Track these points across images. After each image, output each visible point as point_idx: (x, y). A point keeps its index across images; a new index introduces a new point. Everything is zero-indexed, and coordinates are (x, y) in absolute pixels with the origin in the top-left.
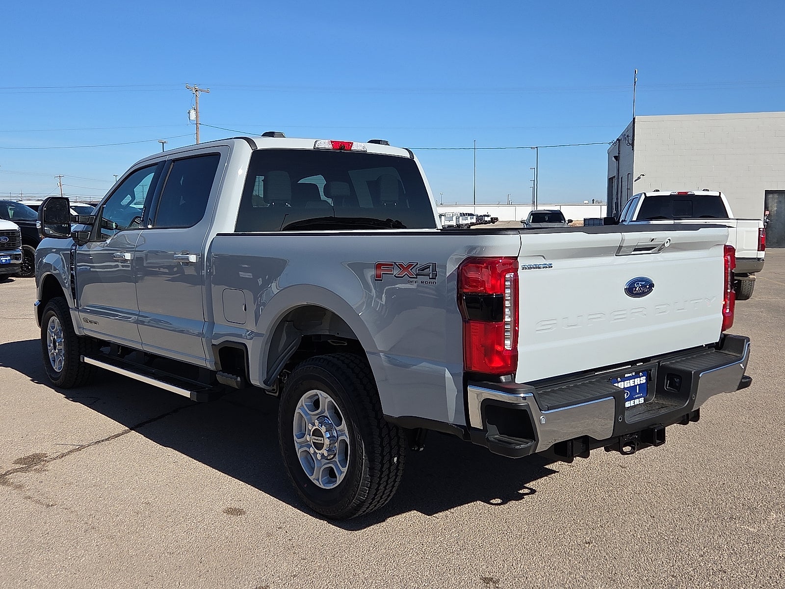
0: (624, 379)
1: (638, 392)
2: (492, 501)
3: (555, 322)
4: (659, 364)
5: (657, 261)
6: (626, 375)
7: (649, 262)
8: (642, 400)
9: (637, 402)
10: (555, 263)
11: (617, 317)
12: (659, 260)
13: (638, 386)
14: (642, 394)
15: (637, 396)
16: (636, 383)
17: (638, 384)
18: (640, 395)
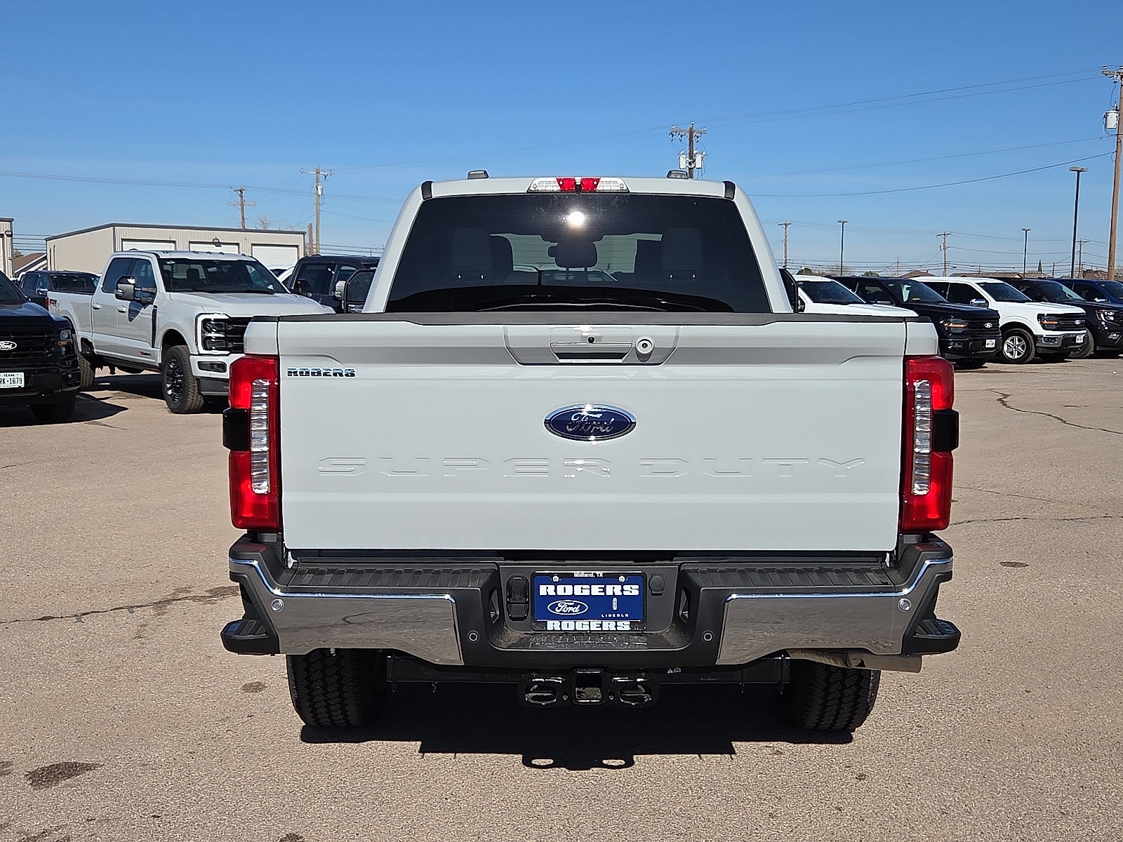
0: (567, 580)
1: (615, 608)
2: (533, 762)
3: (361, 462)
4: (679, 568)
6: (577, 575)
7: (625, 380)
8: (624, 626)
9: (609, 625)
10: (358, 369)
11: (519, 469)
13: (615, 599)
14: (627, 615)
15: (610, 616)
16: (609, 592)
17: (614, 596)
18: (618, 615)
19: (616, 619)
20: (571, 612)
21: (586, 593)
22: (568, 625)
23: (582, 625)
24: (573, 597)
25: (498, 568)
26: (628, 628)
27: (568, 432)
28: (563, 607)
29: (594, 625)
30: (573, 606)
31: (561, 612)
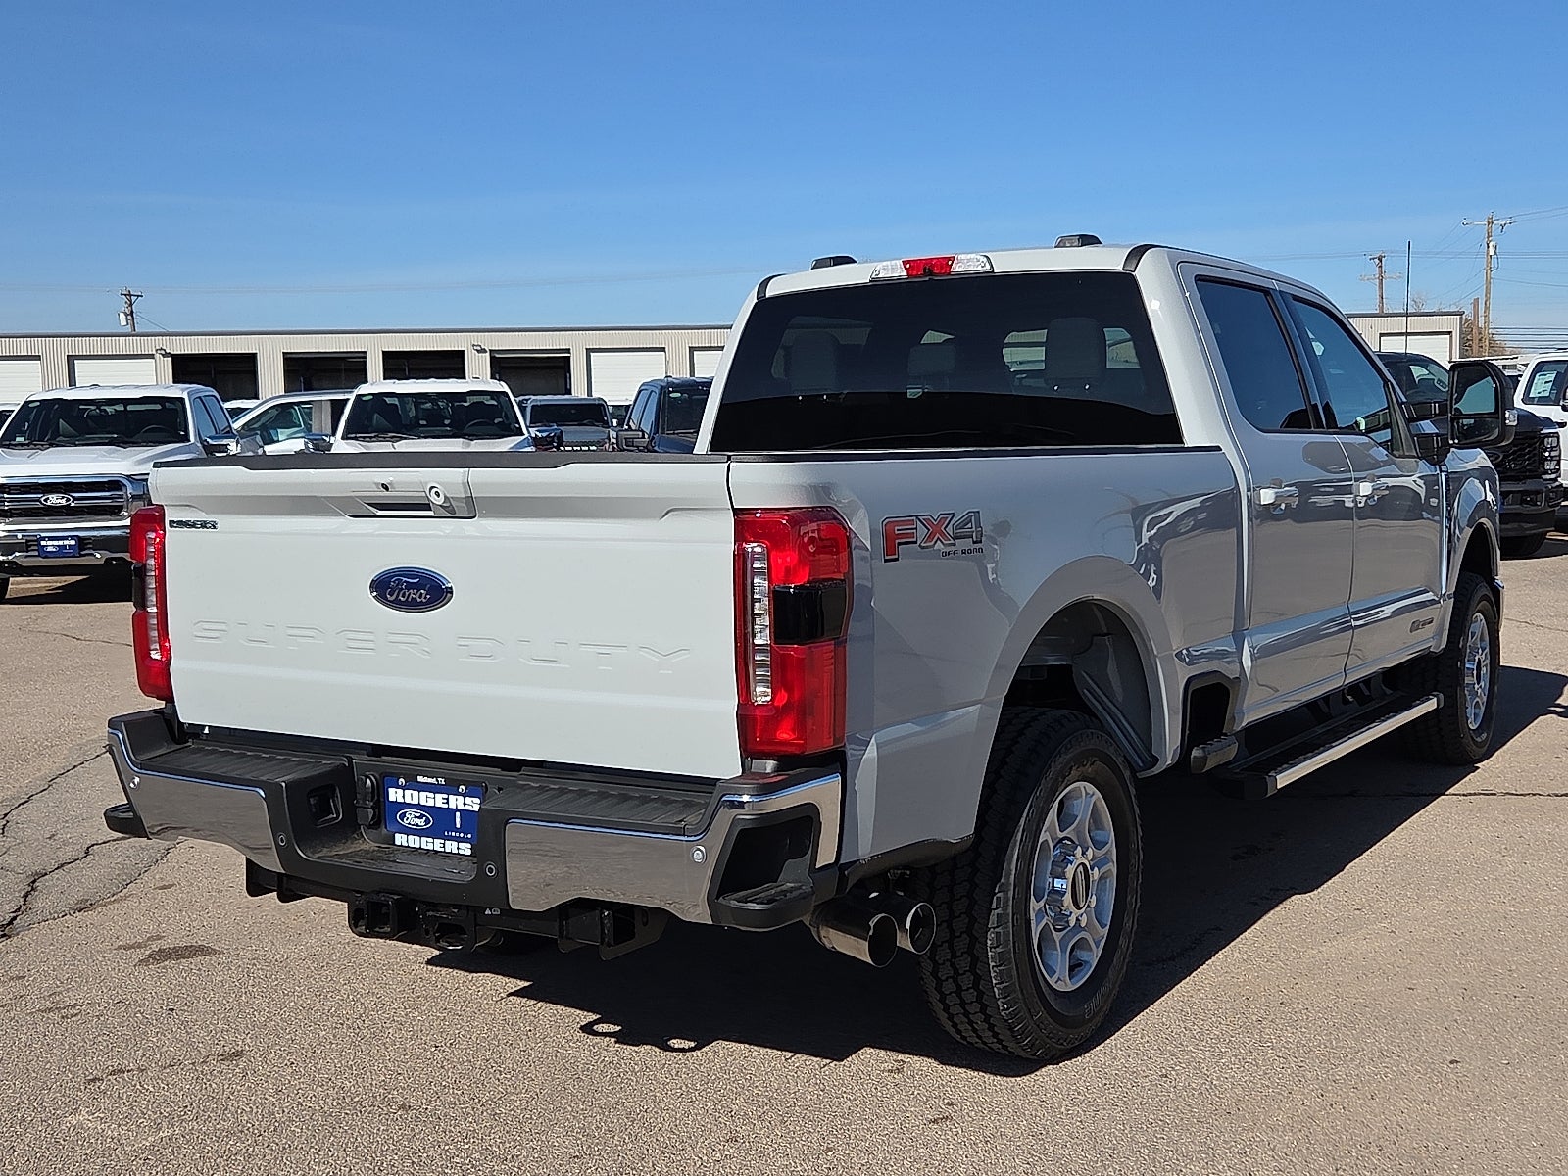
0: (413, 784)
1: (458, 826)
3: (223, 627)
5: (462, 538)
6: (420, 779)
8: (466, 849)
9: (451, 846)
11: (353, 644)
12: (468, 534)
13: (458, 814)
14: (470, 836)
15: (453, 834)
16: (452, 805)
17: (457, 810)
18: (462, 835)
19: (459, 840)
20: (417, 825)
21: (431, 803)
22: (414, 841)
23: (427, 843)
24: (418, 806)
25: (350, 762)
26: (469, 852)
27: (387, 599)
28: (412, 819)
29: (437, 845)
30: (418, 818)
31: (409, 824)
